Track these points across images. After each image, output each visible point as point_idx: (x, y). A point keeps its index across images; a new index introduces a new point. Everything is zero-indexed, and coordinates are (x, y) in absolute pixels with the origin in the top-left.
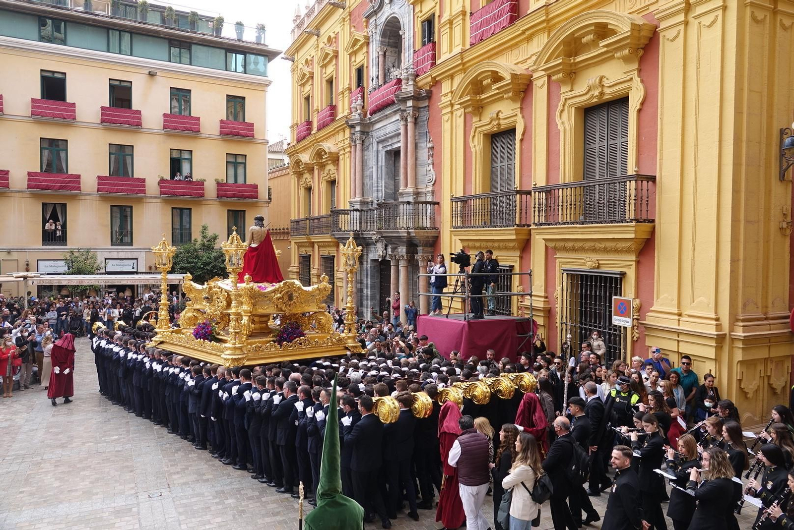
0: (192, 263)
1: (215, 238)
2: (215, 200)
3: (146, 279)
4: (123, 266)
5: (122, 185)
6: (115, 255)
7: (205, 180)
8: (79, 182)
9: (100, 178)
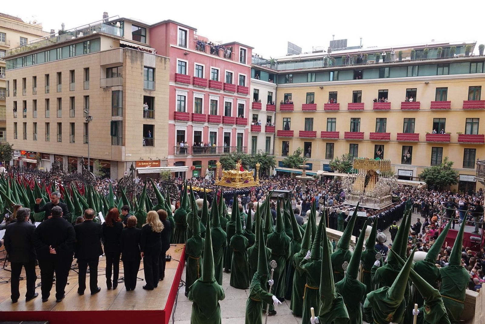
0: (435, 175)
1: (451, 164)
2: (457, 143)
4: (406, 173)
5: (408, 137)
6: (403, 168)
7: (451, 133)
8: (390, 136)
9: (398, 134)
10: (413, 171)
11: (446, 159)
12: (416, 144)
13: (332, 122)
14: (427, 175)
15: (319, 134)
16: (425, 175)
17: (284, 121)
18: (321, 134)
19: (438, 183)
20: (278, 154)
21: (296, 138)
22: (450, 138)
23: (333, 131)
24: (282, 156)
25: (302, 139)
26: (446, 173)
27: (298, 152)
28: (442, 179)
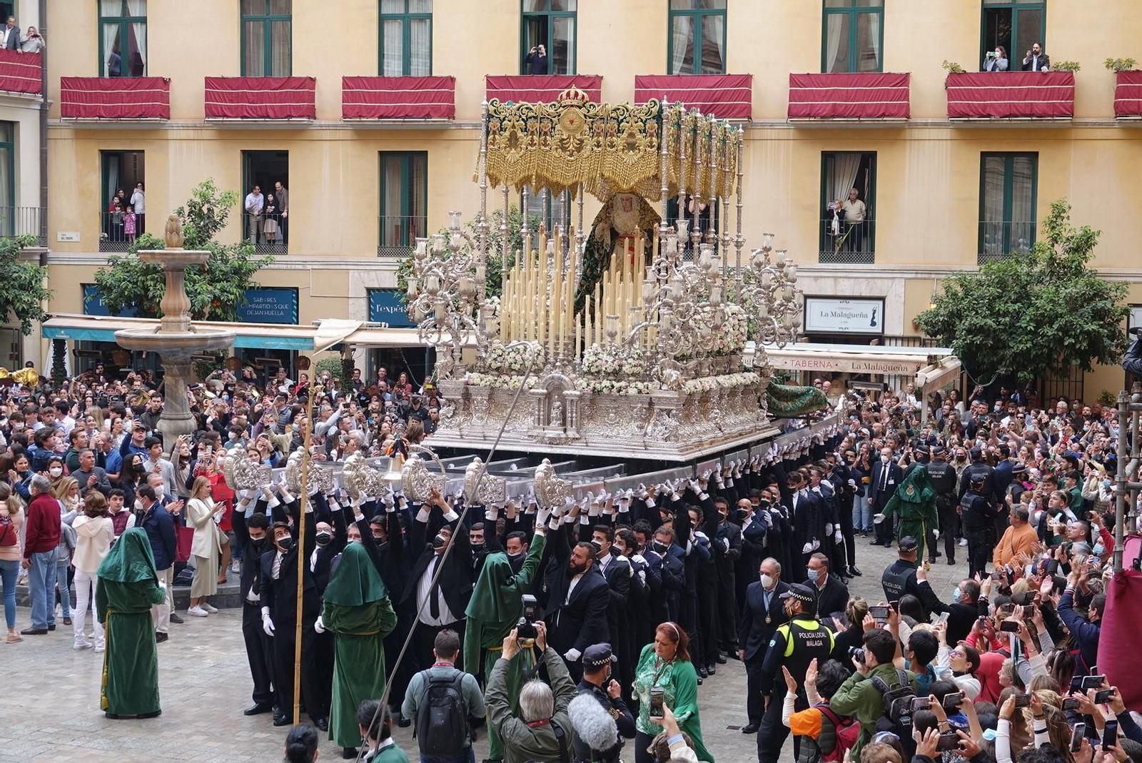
0: (1006, 314)
2: (1108, 126)
3: (832, 358)
4: (849, 316)
5: (848, 96)
6: (827, 288)
7: (1077, 68)
8: (748, 96)
9: (794, 80)
10: (883, 299)
11: (1059, 213)
12: (895, 135)
13: (407, 20)
14: (958, 315)
15: (329, 98)
16: (951, 315)
17: (104, 15)
18: (346, 97)
19: (1022, 360)
20: (76, 237)
21: (186, 127)
22: (1071, 96)
23: (418, 70)
24: (102, 249)
25: (226, 134)
26: (1063, 292)
27: (200, 215)
28: (1043, 335)
